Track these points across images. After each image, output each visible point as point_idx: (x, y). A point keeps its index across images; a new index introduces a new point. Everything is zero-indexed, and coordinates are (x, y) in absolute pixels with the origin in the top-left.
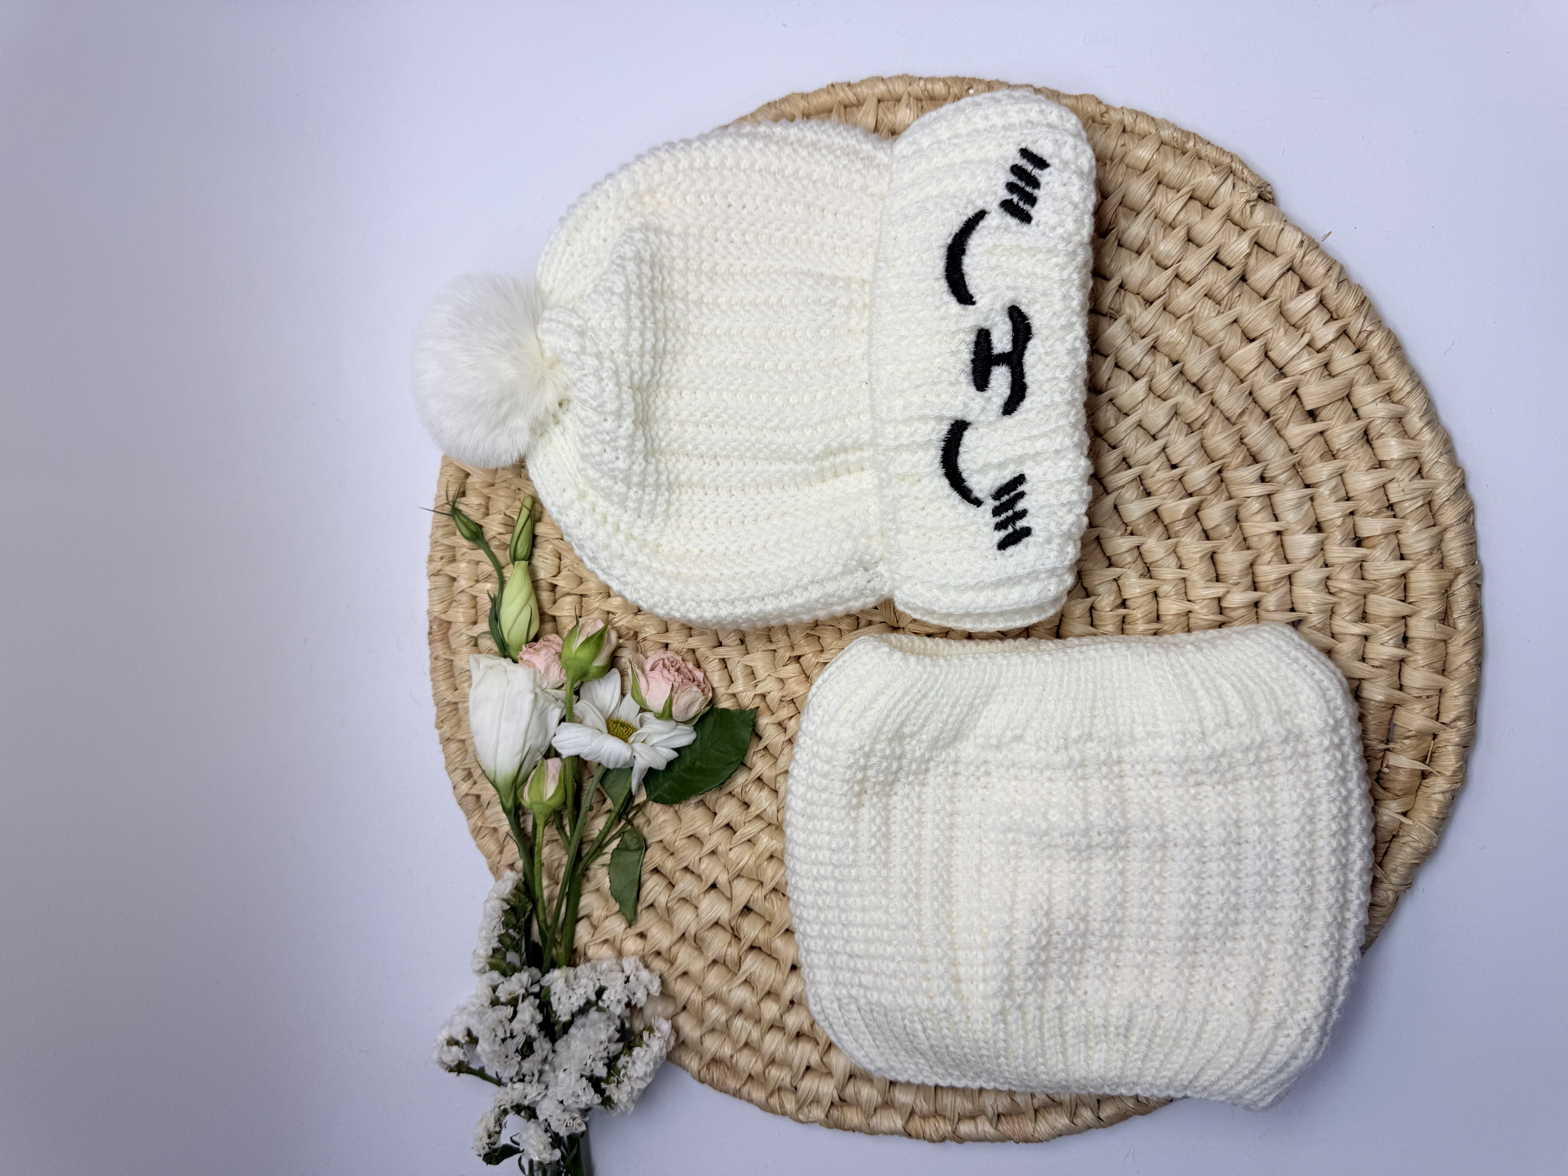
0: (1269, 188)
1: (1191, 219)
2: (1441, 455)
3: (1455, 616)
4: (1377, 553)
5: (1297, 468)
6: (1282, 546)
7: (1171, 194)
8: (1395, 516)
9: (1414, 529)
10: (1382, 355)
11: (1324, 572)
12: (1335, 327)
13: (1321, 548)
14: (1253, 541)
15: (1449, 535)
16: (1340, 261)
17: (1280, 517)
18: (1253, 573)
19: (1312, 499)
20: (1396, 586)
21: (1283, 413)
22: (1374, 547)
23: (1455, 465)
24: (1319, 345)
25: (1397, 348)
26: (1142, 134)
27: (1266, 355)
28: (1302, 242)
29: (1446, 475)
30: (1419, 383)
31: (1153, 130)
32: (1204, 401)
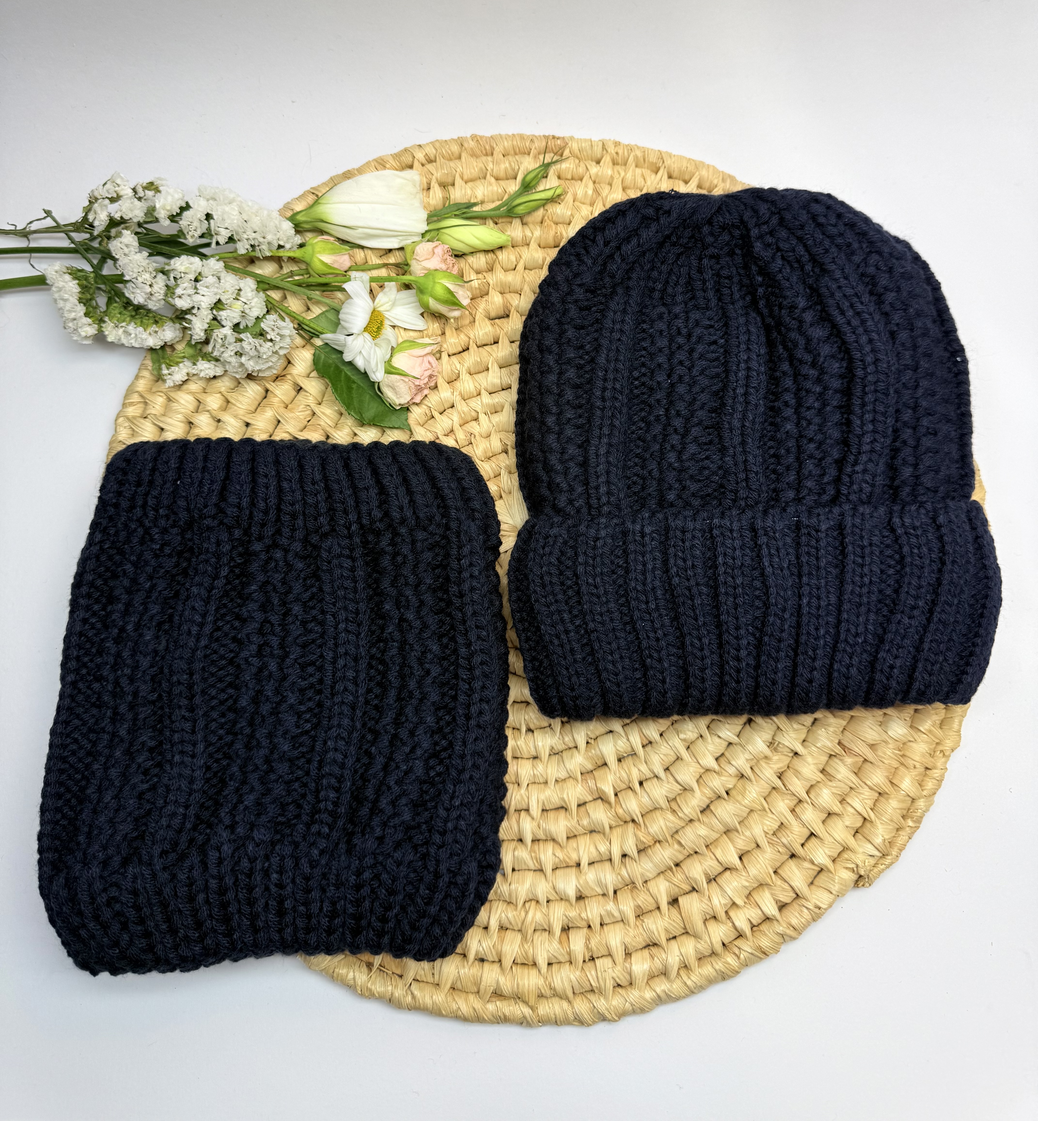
0: (867, 885)
1: (847, 818)
2: (632, 1005)
3: (498, 1003)
4: (555, 944)
5: (631, 885)
6: (567, 867)
7: (870, 803)
8: (584, 961)
9: (572, 977)
10: (719, 965)
11: (543, 899)
12: (746, 928)
13: (563, 898)
14: (573, 843)
15: (565, 1004)
16: (801, 937)
17: (592, 867)
18: (546, 840)
19: (604, 895)
20: (527, 958)
21: (678, 878)
22: (560, 942)
23: (622, 1015)
24: (732, 914)
25: (724, 977)
26: (923, 783)
27: (726, 869)
28: (820, 908)
29: (614, 1007)
30: (693, 992)
31: (925, 793)
32: (694, 815)
